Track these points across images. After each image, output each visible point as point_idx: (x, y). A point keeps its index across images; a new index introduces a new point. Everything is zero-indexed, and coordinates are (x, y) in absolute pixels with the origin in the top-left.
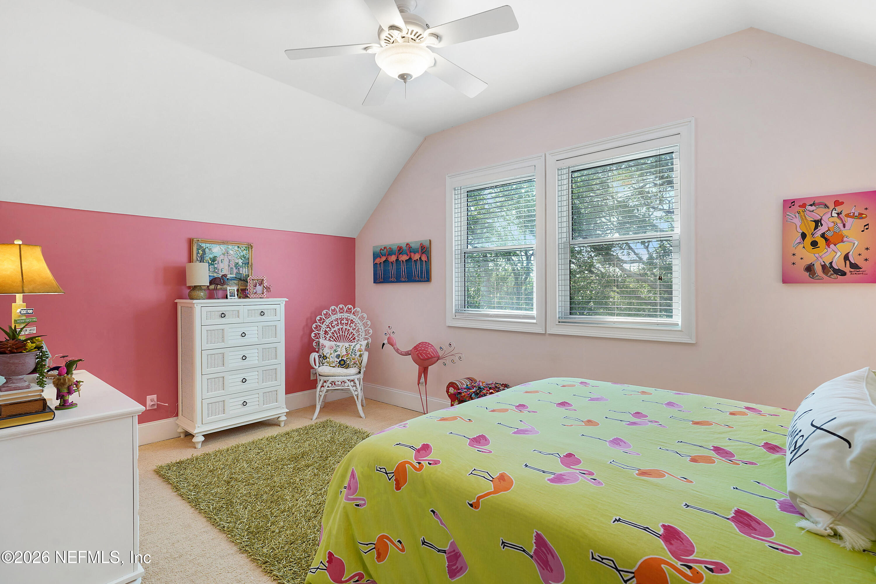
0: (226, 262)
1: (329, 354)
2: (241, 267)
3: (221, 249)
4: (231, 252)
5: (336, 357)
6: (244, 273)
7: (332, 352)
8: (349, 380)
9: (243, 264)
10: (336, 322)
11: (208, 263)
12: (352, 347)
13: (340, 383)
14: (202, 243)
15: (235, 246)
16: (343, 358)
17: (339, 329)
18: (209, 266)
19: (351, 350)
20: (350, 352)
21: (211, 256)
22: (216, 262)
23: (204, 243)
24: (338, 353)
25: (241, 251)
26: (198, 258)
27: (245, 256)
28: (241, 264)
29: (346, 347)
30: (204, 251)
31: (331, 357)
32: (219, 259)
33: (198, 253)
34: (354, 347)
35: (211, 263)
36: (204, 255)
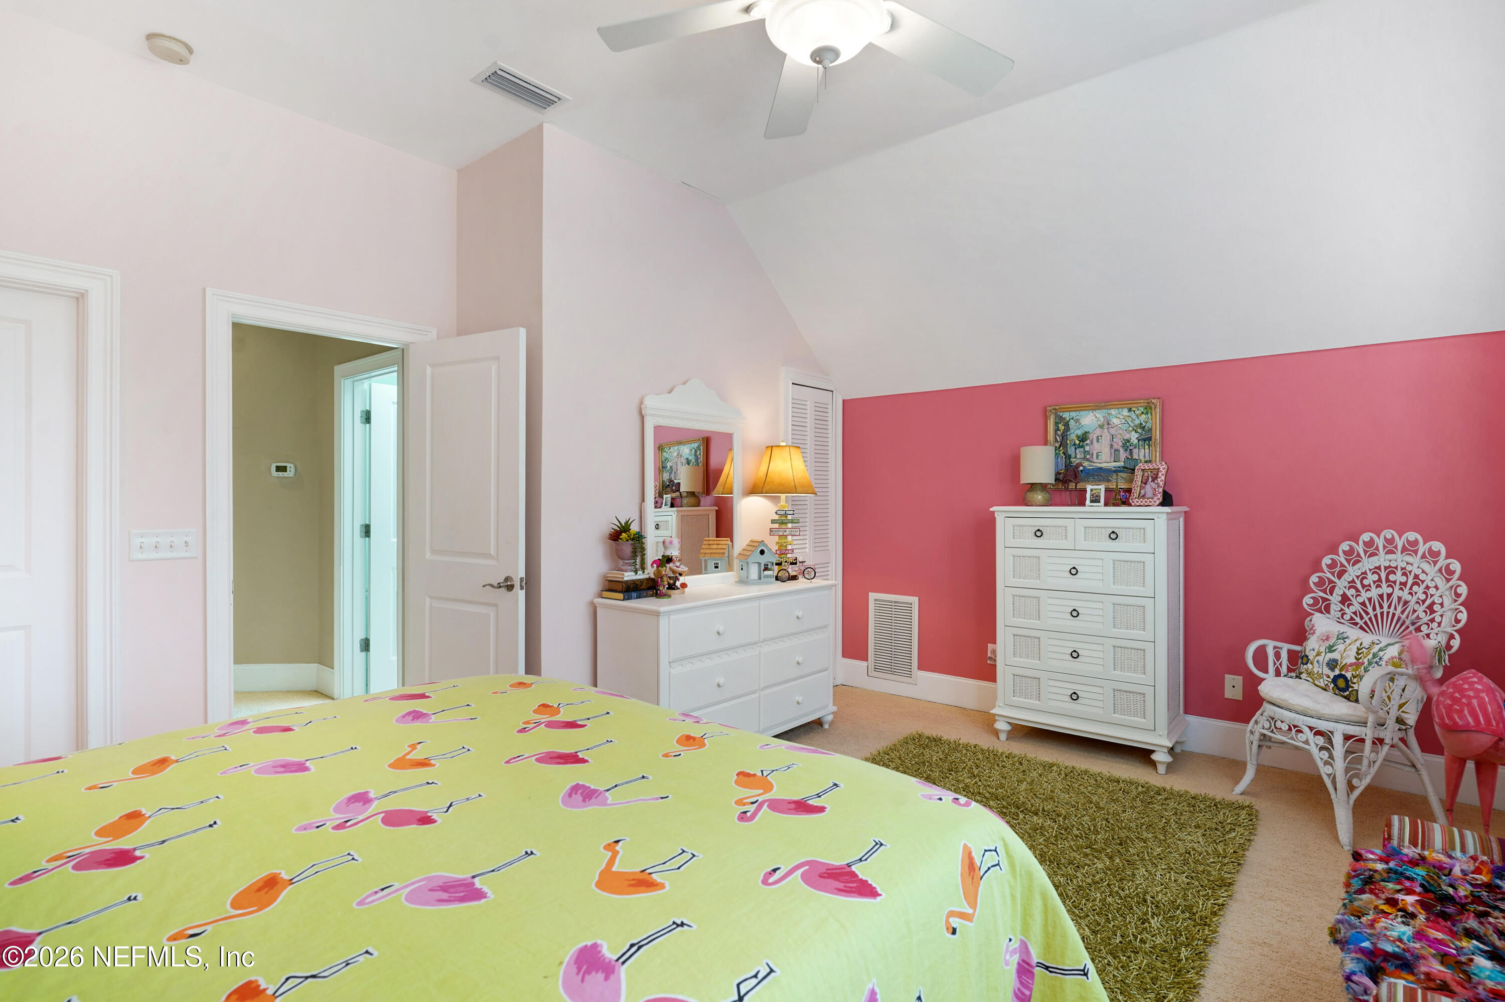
0: (1106, 440)
1: (1315, 653)
2: (1135, 447)
3: (1096, 417)
4: (1115, 421)
5: (1328, 664)
6: (1142, 457)
7: (1322, 649)
8: (1311, 728)
9: (1139, 441)
10: (1376, 577)
11: (1075, 444)
12: (1376, 649)
13: (1285, 727)
14: (1063, 412)
15: (1123, 408)
16: (1343, 673)
17: (1381, 596)
18: (1075, 450)
19: (1370, 656)
20: (1366, 661)
21: (1079, 432)
22: (1088, 442)
23: (1066, 411)
24: (1335, 655)
25: (1134, 417)
26: (1058, 437)
27: (1144, 424)
28: (1136, 441)
29: (1361, 644)
30: (1067, 425)
31: (1318, 662)
32: (1093, 436)
33: (1057, 429)
34: (1381, 650)
35: (1079, 443)
36: (1067, 432)
